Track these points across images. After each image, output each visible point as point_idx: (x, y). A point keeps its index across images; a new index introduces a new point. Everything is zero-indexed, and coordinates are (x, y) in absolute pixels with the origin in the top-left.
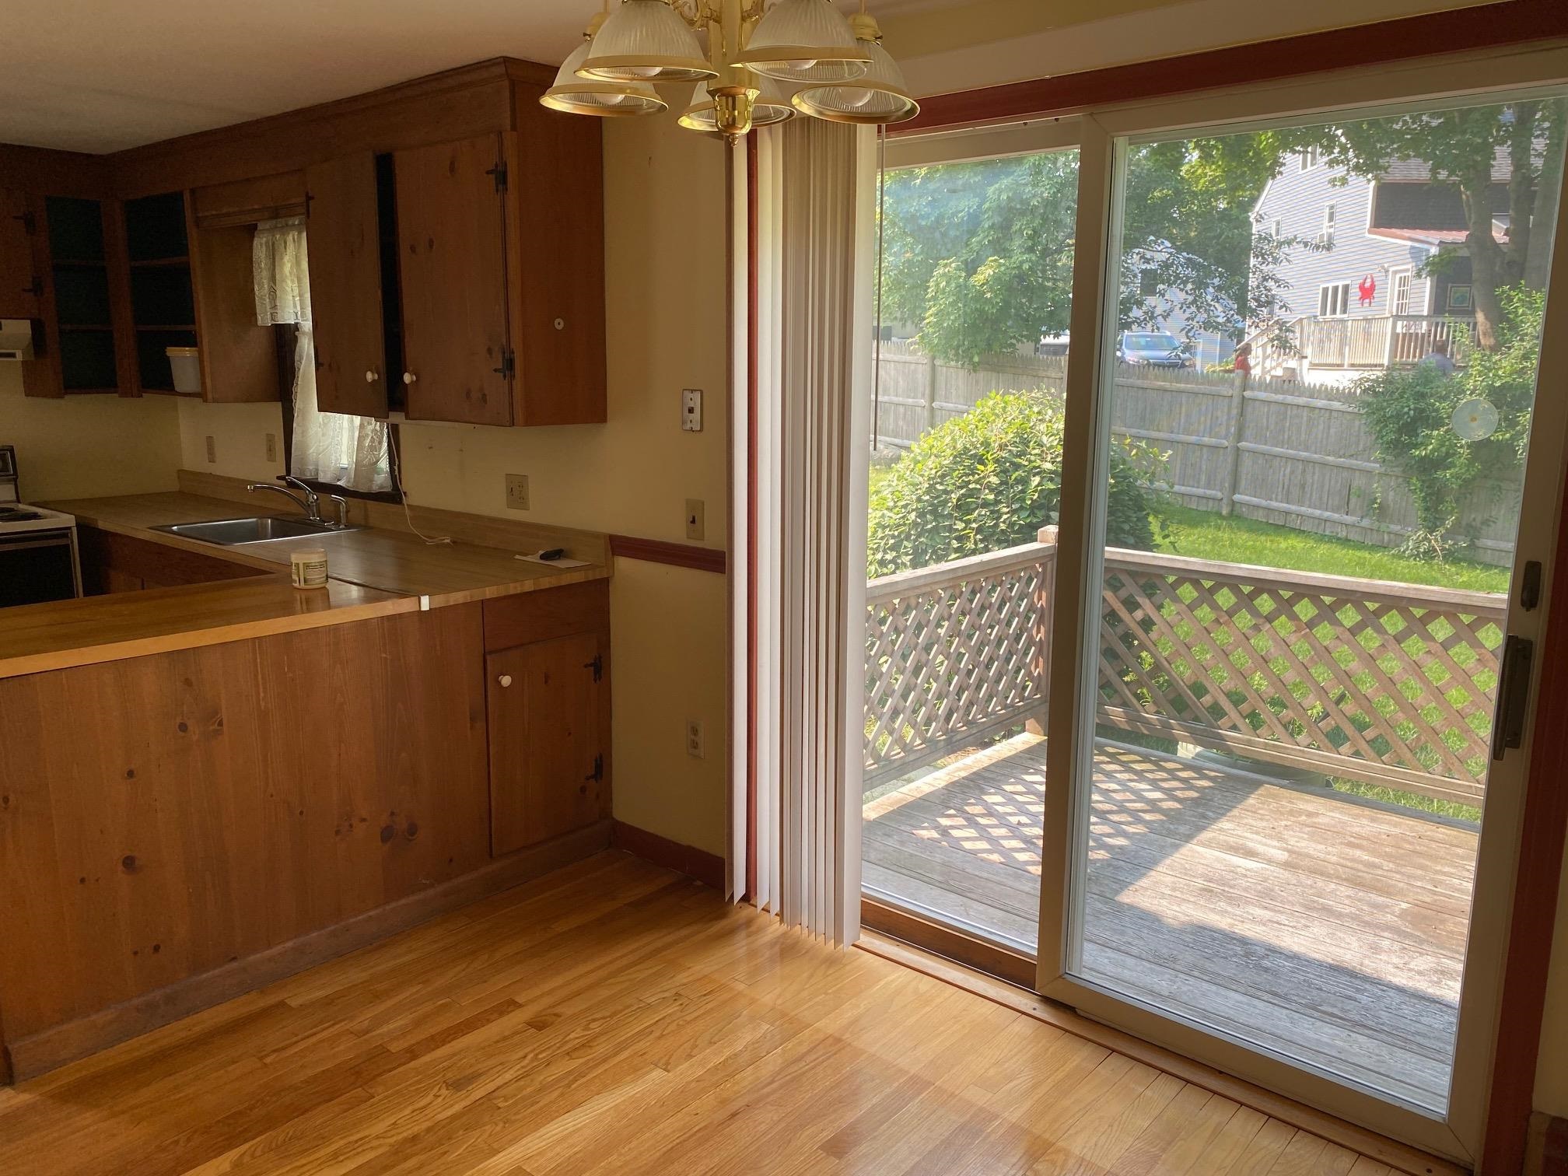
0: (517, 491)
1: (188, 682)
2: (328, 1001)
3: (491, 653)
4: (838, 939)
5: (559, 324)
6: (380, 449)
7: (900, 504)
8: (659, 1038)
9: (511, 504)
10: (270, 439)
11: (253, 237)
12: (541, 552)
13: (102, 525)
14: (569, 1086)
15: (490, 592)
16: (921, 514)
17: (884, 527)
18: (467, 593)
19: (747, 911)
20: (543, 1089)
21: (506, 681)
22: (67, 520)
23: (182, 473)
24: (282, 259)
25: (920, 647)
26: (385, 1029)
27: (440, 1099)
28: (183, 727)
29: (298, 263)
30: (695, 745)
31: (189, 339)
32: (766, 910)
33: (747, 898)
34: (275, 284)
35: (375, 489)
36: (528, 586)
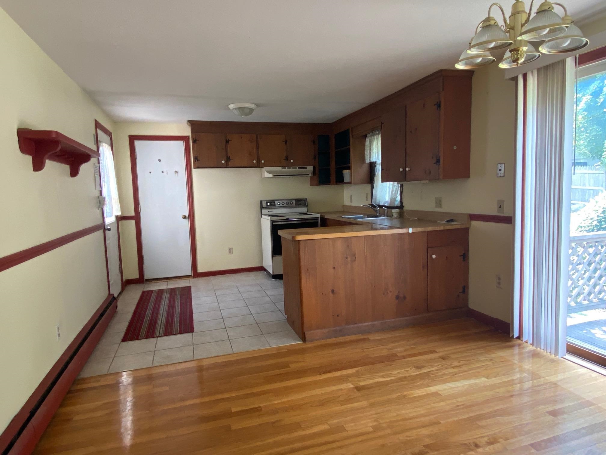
0: (439, 203)
1: (348, 246)
2: (380, 340)
3: (429, 248)
4: (556, 354)
5: (455, 148)
6: (397, 194)
7: (589, 218)
8: (485, 370)
9: (436, 207)
10: (367, 195)
11: (366, 139)
12: (445, 221)
13: (326, 217)
14: (453, 375)
15: (430, 229)
16: (600, 222)
17: (582, 227)
18: (423, 228)
19: (519, 341)
20: (444, 374)
21: (434, 256)
22: (318, 215)
23: (344, 206)
24: (373, 143)
25: (596, 262)
26: (396, 350)
27: (412, 370)
28: (347, 258)
29: (377, 144)
30: (499, 283)
31: (349, 168)
32: (526, 342)
33: (519, 338)
34: (371, 151)
35: (396, 205)
36: (442, 228)
